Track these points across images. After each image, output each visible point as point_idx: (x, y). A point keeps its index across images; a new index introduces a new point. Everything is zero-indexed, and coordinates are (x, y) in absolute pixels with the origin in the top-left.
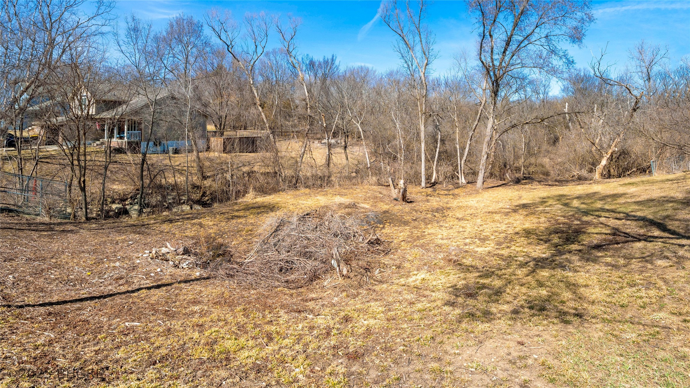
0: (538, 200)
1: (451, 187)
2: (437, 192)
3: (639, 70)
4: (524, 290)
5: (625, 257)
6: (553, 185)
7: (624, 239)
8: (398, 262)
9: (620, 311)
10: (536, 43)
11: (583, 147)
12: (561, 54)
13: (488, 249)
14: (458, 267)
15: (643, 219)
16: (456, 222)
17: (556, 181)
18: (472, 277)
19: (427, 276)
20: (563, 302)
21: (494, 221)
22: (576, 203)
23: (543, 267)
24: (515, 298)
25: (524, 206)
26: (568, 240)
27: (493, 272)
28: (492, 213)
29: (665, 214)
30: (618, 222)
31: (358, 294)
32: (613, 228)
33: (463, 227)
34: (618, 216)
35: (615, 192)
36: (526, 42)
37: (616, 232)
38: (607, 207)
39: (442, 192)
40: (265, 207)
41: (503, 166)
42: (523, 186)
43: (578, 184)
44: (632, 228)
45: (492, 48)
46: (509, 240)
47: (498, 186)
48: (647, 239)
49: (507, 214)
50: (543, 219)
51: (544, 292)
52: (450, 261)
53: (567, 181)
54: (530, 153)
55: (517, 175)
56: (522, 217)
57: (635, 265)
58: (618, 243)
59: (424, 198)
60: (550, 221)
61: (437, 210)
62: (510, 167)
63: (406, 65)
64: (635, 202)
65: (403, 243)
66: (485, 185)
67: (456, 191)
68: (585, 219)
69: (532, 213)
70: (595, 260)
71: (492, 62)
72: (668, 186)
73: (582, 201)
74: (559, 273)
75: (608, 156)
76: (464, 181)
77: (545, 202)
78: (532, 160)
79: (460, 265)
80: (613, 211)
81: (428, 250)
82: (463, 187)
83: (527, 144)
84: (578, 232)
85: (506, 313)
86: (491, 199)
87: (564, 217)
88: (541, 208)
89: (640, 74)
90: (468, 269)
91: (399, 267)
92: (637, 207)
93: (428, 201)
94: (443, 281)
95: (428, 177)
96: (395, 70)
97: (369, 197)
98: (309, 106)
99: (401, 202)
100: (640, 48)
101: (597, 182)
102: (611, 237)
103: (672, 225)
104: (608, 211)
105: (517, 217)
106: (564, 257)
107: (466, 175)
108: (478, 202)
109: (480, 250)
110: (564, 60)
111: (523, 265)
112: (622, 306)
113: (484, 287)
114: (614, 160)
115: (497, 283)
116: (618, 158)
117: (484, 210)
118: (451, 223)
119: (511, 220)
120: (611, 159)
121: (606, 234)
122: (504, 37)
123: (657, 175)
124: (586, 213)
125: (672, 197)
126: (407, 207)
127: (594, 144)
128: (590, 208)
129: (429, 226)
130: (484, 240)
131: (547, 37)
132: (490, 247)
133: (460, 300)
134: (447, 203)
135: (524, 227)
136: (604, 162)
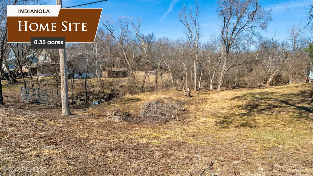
0: (243, 95)
1: (206, 90)
2: (201, 92)
3: (291, 38)
4: (238, 121)
5: (271, 112)
6: (248, 89)
7: (273, 107)
8: (194, 116)
9: (267, 125)
10: (246, 30)
11: (262, 73)
12: (257, 34)
13: (225, 111)
14: (216, 117)
15: (281, 100)
16: (211, 103)
17: (250, 87)
18: (221, 119)
19: (206, 119)
20: (251, 124)
21: (226, 103)
22: (257, 96)
23: (244, 116)
24: (236, 123)
25: (237, 97)
26: (253, 108)
27: (228, 118)
28: (225, 100)
29: (289, 99)
30: (272, 102)
31: (184, 125)
32: (270, 104)
33: (215, 105)
34: (272, 100)
35: (273, 91)
36: (242, 29)
37: (270, 105)
38: (269, 97)
39: (203, 93)
40: (135, 99)
41: (228, 82)
42: (236, 90)
43: (259, 89)
44: (276, 103)
45: (227, 32)
46: (232, 108)
47: (226, 90)
48: (280, 107)
49: (230, 100)
50: (244, 102)
51: (245, 122)
52: (213, 115)
53: (254, 87)
54: (239, 76)
55: (234, 85)
56: (236, 101)
57: (274, 114)
58: (270, 108)
59: (196, 95)
60: (247, 102)
61: (203, 99)
62: (231, 82)
63: (188, 39)
64: (280, 95)
65: (193, 111)
66: (221, 90)
67: (209, 92)
68: (260, 101)
69: (240, 100)
70: (262, 113)
71: (227, 38)
72: (293, 89)
73: (260, 95)
74: (250, 117)
75: (272, 77)
76: (212, 88)
77: (245, 96)
78: (241, 79)
79: (216, 116)
80: (271, 98)
81: (204, 112)
82: (211, 90)
83: (239, 72)
84: (257, 105)
85: (233, 127)
86: (224, 95)
87: (252, 101)
88: (244, 98)
89: (291, 40)
90: (219, 117)
91: (195, 117)
92: (280, 97)
93: (198, 96)
94: (212, 120)
95: (197, 87)
96: (180, 39)
97: (175, 95)
98: (147, 58)
99: (188, 97)
100: (293, 28)
101: (267, 88)
102: (268, 107)
103: (290, 102)
104: (269, 98)
105: (235, 101)
106: (252, 113)
107: (213, 85)
108: (218, 96)
109: (222, 112)
110: (258, 37)
111: (237, 115)
112: (268, 124)
113: (225, 121)
114: (275, 79)
115: (230, 120)
116: (276, 78)
117: (221, 99)
118: (210, 104)
119: (232, 102)
120: (274, 78)
121: (267, 106)
122: (233, 27)
123: (291, 85)
124: (261, 99)
125: (293, 93)
126: (191, 99)
127: (267, 72)
128: (262, 97)
129: (202, 105)
130: (223, 109)
131: (251, 27)
132: (226, 111)
133: (219, 125)
134: (206, 97)
135: (238, 104)
136: (270, 80)
